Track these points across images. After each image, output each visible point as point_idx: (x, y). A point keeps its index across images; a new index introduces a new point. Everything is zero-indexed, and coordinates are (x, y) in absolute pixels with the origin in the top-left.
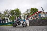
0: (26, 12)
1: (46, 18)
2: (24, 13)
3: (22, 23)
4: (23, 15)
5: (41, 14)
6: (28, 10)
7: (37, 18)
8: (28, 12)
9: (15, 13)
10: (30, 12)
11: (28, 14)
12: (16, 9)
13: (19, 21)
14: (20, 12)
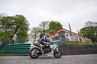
0: (40, 27)
1: (72, 42)
2: (35, 29)
3: (53, 50)
4: (32, 32)
5: (66, 34)
6: (44, 24)
7: (59, 40)
8: (45, 27)
9: (13, 24)
10: (48, 28)
11: (44, 31)
12: (17, 16)
13: (47, 45)
14: (28, 25)
